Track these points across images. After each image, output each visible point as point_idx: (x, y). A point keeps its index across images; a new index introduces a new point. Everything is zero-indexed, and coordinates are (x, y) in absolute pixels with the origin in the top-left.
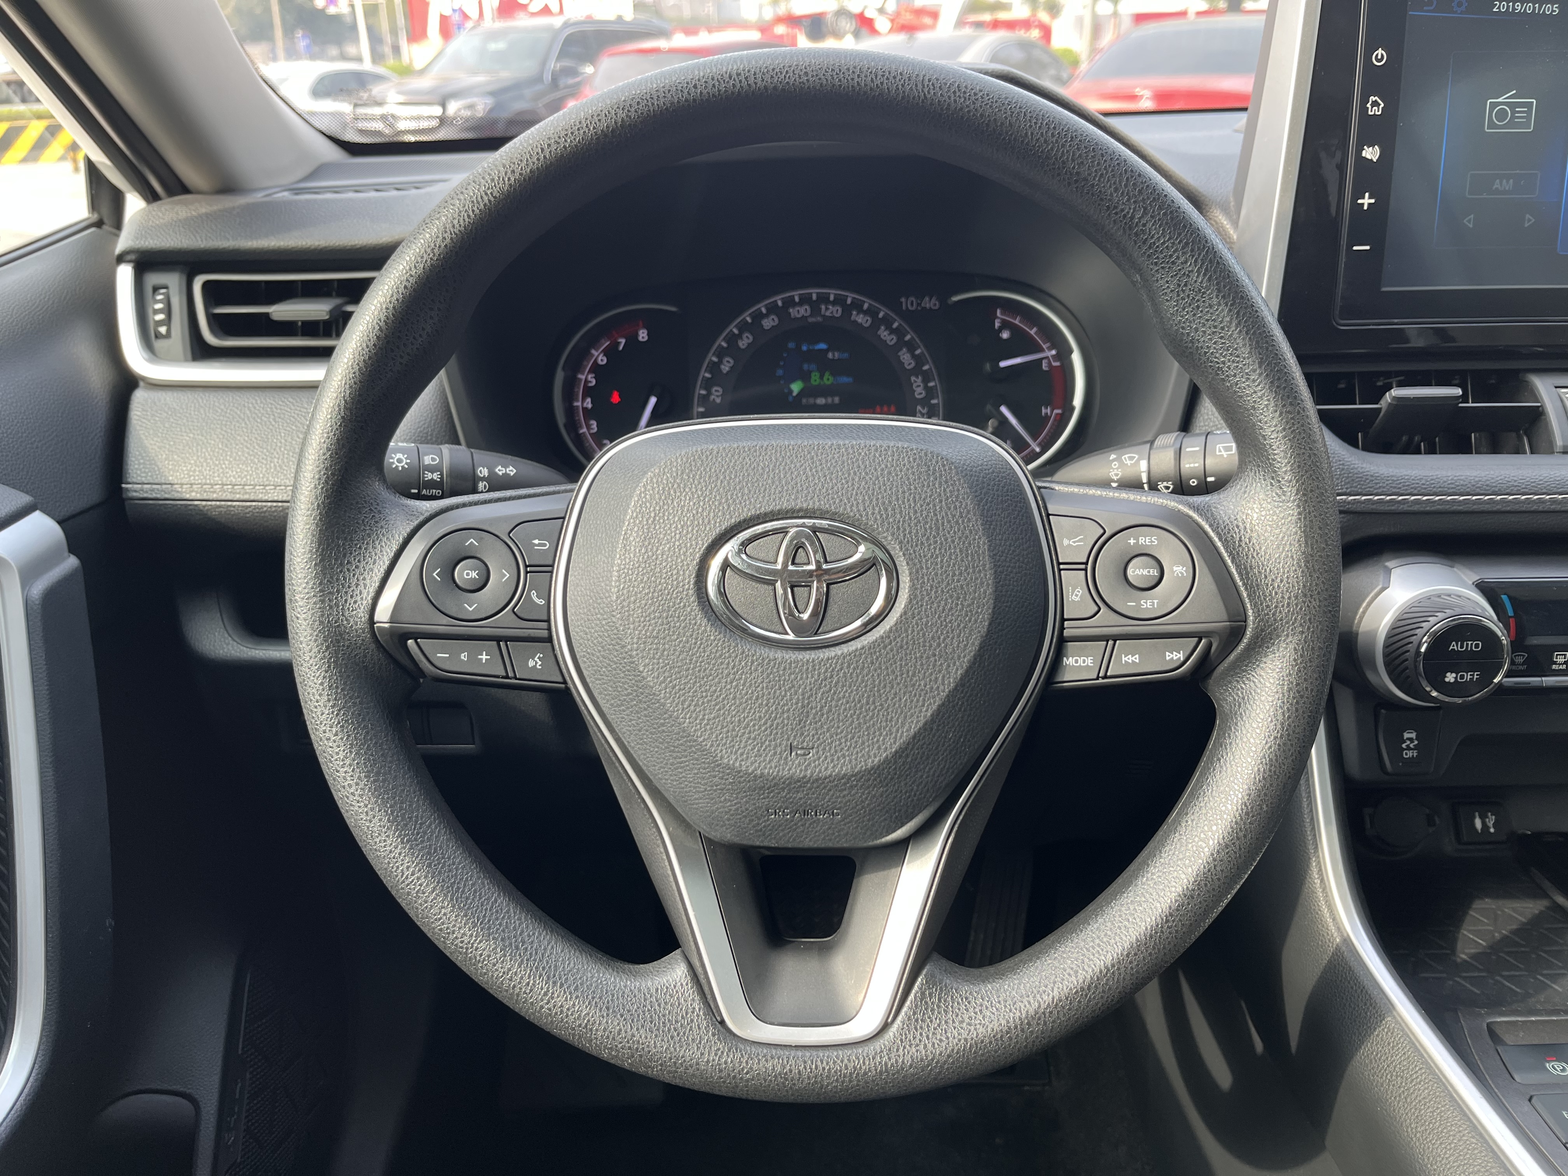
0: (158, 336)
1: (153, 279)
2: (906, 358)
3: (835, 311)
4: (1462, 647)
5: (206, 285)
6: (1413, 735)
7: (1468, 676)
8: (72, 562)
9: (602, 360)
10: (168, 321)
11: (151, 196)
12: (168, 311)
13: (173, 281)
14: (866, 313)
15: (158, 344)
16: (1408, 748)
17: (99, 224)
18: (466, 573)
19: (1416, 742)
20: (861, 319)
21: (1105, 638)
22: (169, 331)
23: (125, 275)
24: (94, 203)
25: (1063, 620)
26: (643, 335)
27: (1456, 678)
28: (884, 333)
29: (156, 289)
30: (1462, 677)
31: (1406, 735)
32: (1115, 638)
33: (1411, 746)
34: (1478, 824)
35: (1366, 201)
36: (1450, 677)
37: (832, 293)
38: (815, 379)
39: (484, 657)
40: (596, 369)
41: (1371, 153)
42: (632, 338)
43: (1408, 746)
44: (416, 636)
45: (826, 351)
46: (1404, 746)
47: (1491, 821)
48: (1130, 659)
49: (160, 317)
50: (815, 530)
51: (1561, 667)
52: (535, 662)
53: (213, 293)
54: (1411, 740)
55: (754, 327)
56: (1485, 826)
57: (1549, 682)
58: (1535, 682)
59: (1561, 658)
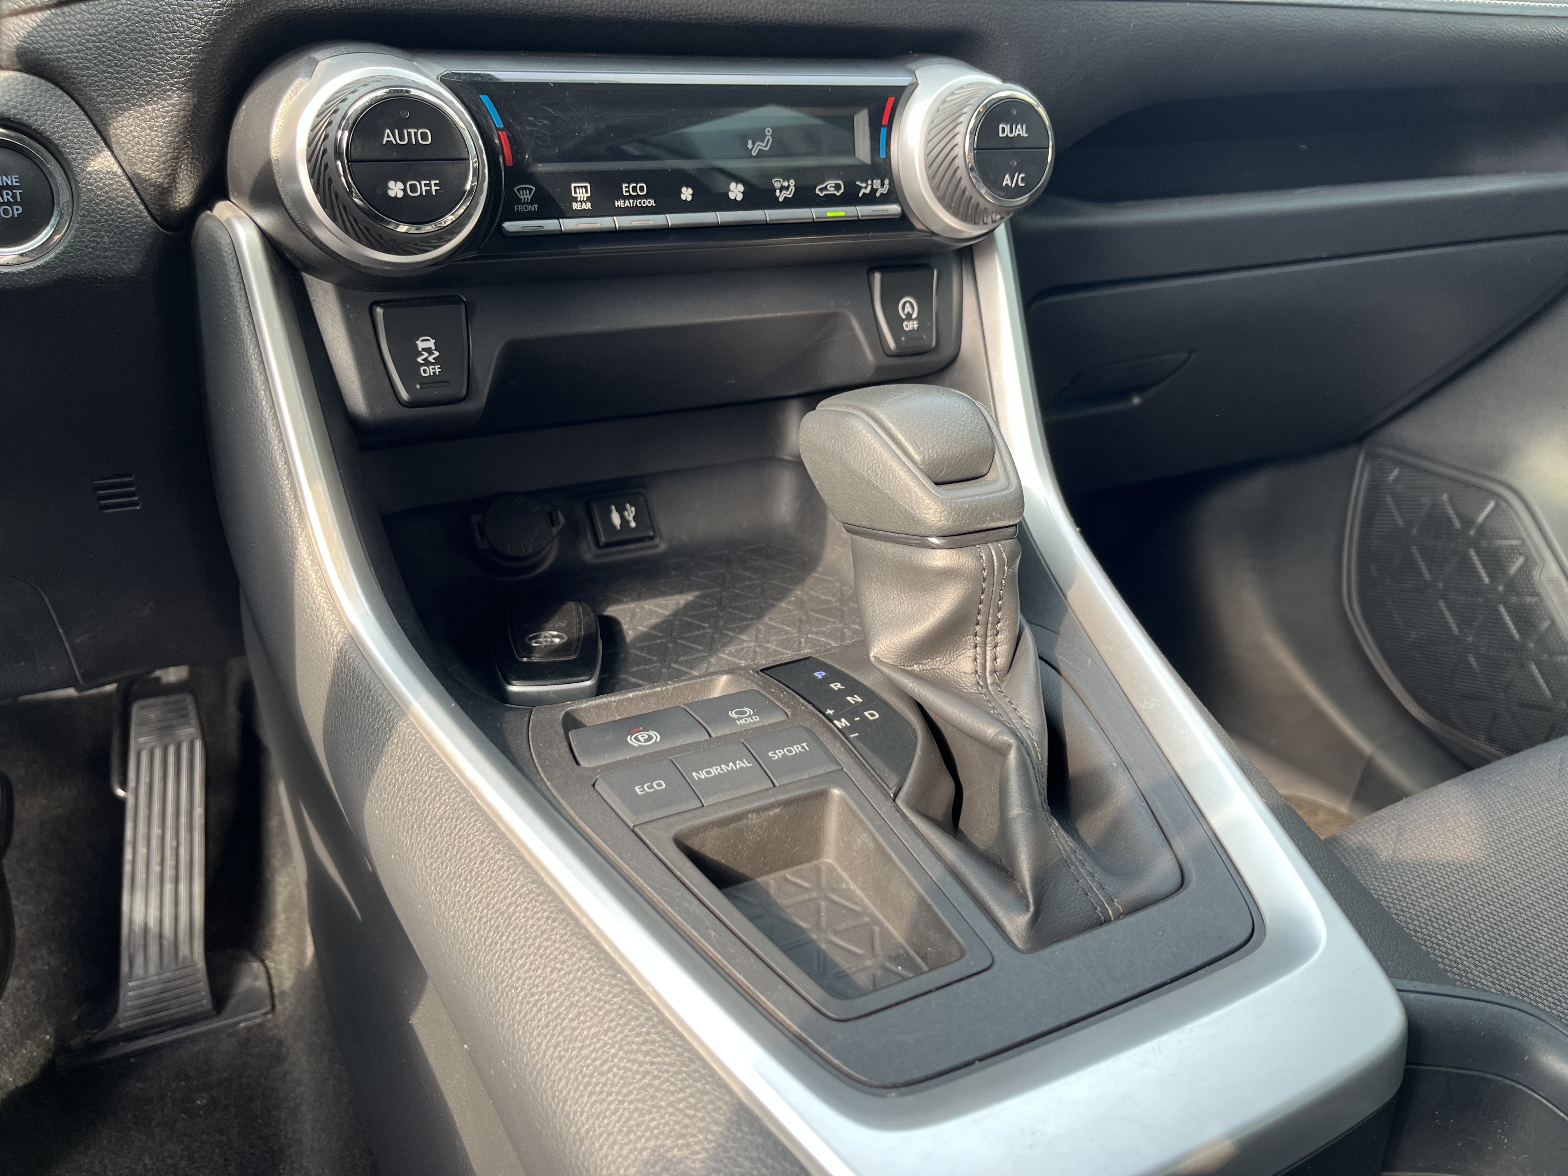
4: (402, 138)
6: (431, 344)
7: (422, 188)
16: (427, 363)
19: (437, 354)
27: (404, 190)
30: (413, 188)
31: (421, 345)
33: (431, 359)
34: (616, 519)
43: (425, 360)
46: (420, 360)
47: (630, 512)
51: (584, 206)
54: (429, 350)
56: (624, 520)
57: (569, 224)
58: (550, 225)
59: (581, 193)
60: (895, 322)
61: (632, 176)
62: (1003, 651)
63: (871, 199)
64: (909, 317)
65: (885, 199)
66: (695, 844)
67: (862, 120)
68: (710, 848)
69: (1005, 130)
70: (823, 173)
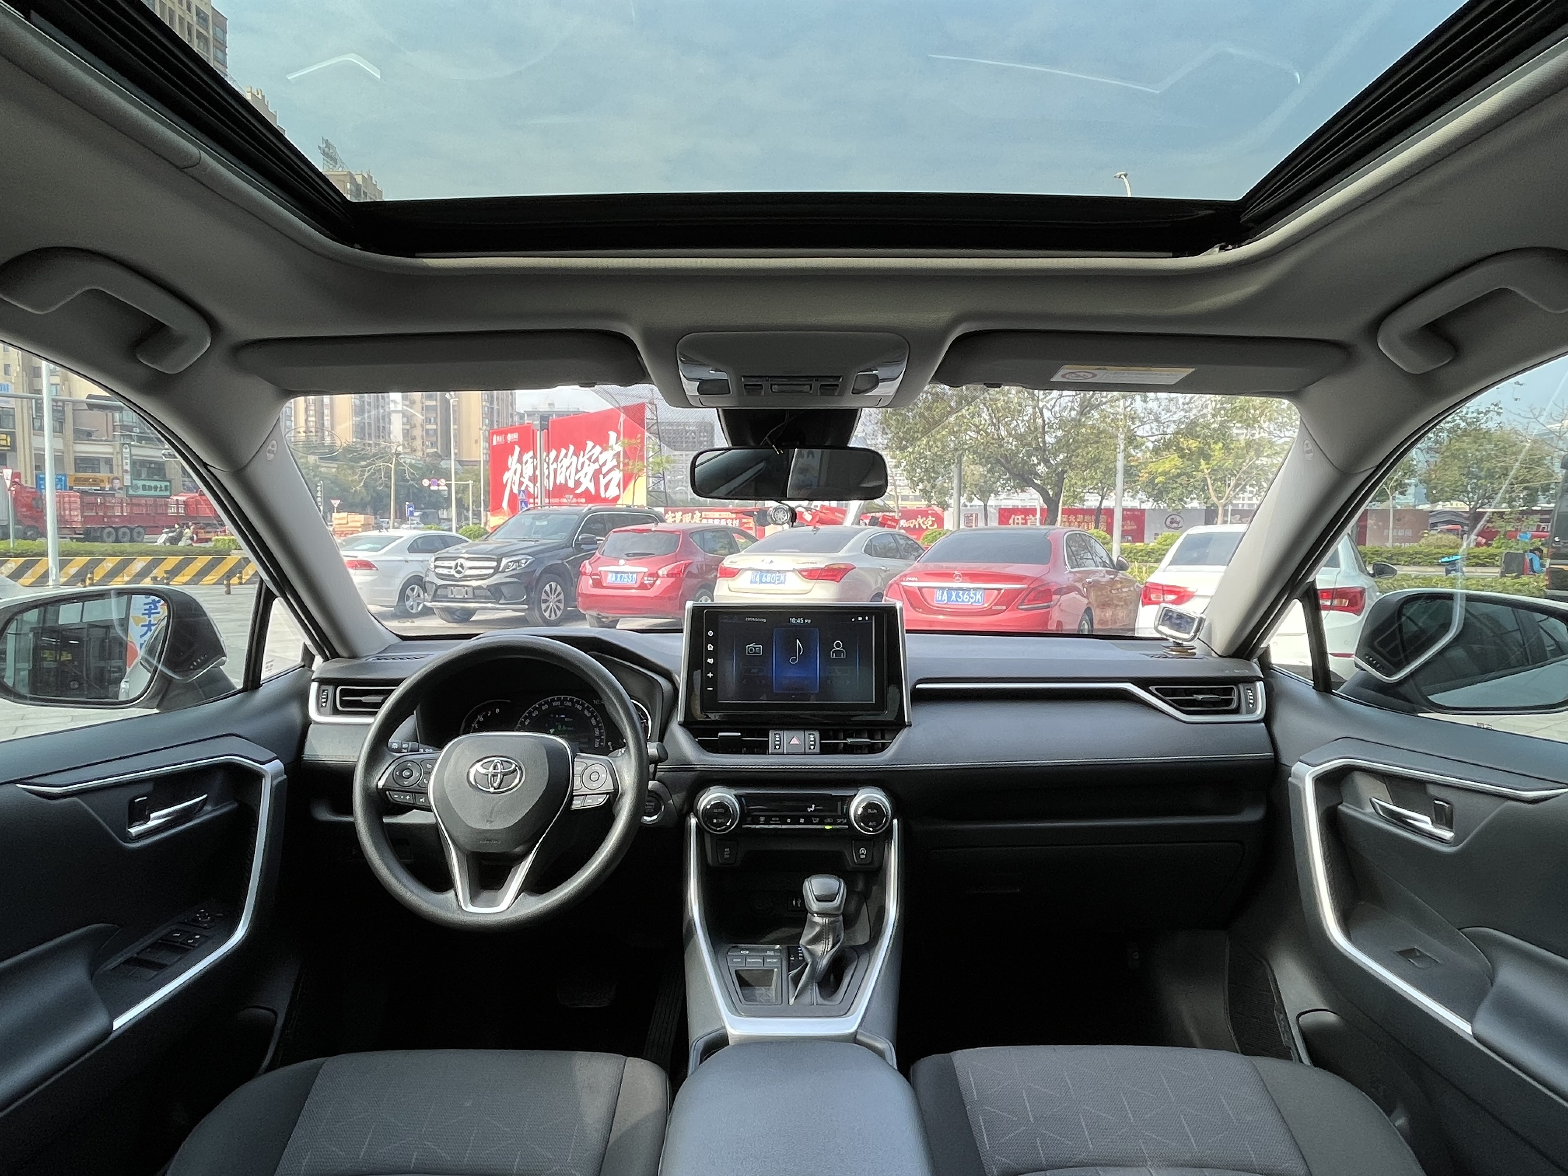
0: (322, 706)
1: (324, 687)
2: (593, 721)
3: (570, 704)
4: (717, 811)
5: (341, 691)
7: (720, 821)
8: (285, 777)
9: (482, 719)
10: (326, 702)
11: (326, 659)
12: (327, 698)
13: (330, 688)
14: (580, 705)
15: (322, 709)
16: (726, 855)
17: (303, 666)
18: (406, 773)
19: (729, 854)
20: (578, 707)
21: (583, 795)
22: (326, 706)
23: (314, 686)
24: (303, 660)
25: (573, 790)
26: (497, 711)
27: (717, 821)
28: (586, 712)
29: (324, 691)
31: (726, 852)
32: (586, 795)
34: (794, 903)
35: (710, 675)
36: (715, 821)
37: (569, 697)
38: (560, 728)
39: (408, 797)
40: (479, 722)
41: (711, 661)
42: (493, 712)
44: (389, 790)
45: (564, 718)
48: (589, 801)
49: (324, 700)
50: (501, 761)
52: (423, 800)
53: (344, 693)
55: (539, 709)
56: (797, 904)
57: (758, 827)
58: (753, 826)
59: (762, 819)
60: (858, 855)
61: (775, 816)
62: (830, 946)
63: (841, 824)
64: (863, 854)
65: (845, 824)
66: (741, 973)
67: (839, 804)
68: (743, 974)
69: (870, 811)
70: (826, 817)
